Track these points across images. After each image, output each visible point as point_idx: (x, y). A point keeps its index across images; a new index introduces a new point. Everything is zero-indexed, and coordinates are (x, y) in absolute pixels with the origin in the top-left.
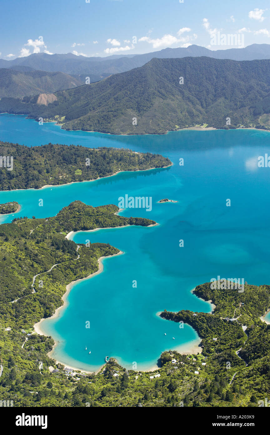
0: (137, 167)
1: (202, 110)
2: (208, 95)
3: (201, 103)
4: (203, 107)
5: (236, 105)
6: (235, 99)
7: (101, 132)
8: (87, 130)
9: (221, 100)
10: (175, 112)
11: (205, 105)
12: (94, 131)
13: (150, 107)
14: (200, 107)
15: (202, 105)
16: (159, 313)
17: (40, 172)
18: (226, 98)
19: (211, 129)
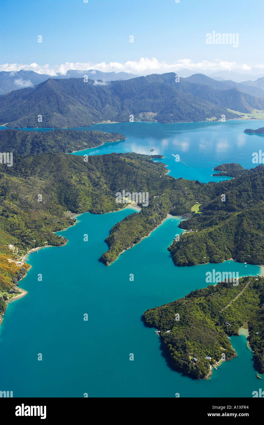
0: (111, 140)
1: (98, 112)
2: (97, 103)
3: (95, 107)
4: (98, 111)
5: (118, 108)
6: (116, 105)
7: (45, 128)
8: (33, 127)
9: (107, 106)
10: (86, 113)
11: (99, 110)
12: (39, 127)
13: (69, 111)
14: (96, 111)
15: (97, 109)
16: (212, 175)
17: (65, 144)
18: (110, 104)
19: (114, 122)
